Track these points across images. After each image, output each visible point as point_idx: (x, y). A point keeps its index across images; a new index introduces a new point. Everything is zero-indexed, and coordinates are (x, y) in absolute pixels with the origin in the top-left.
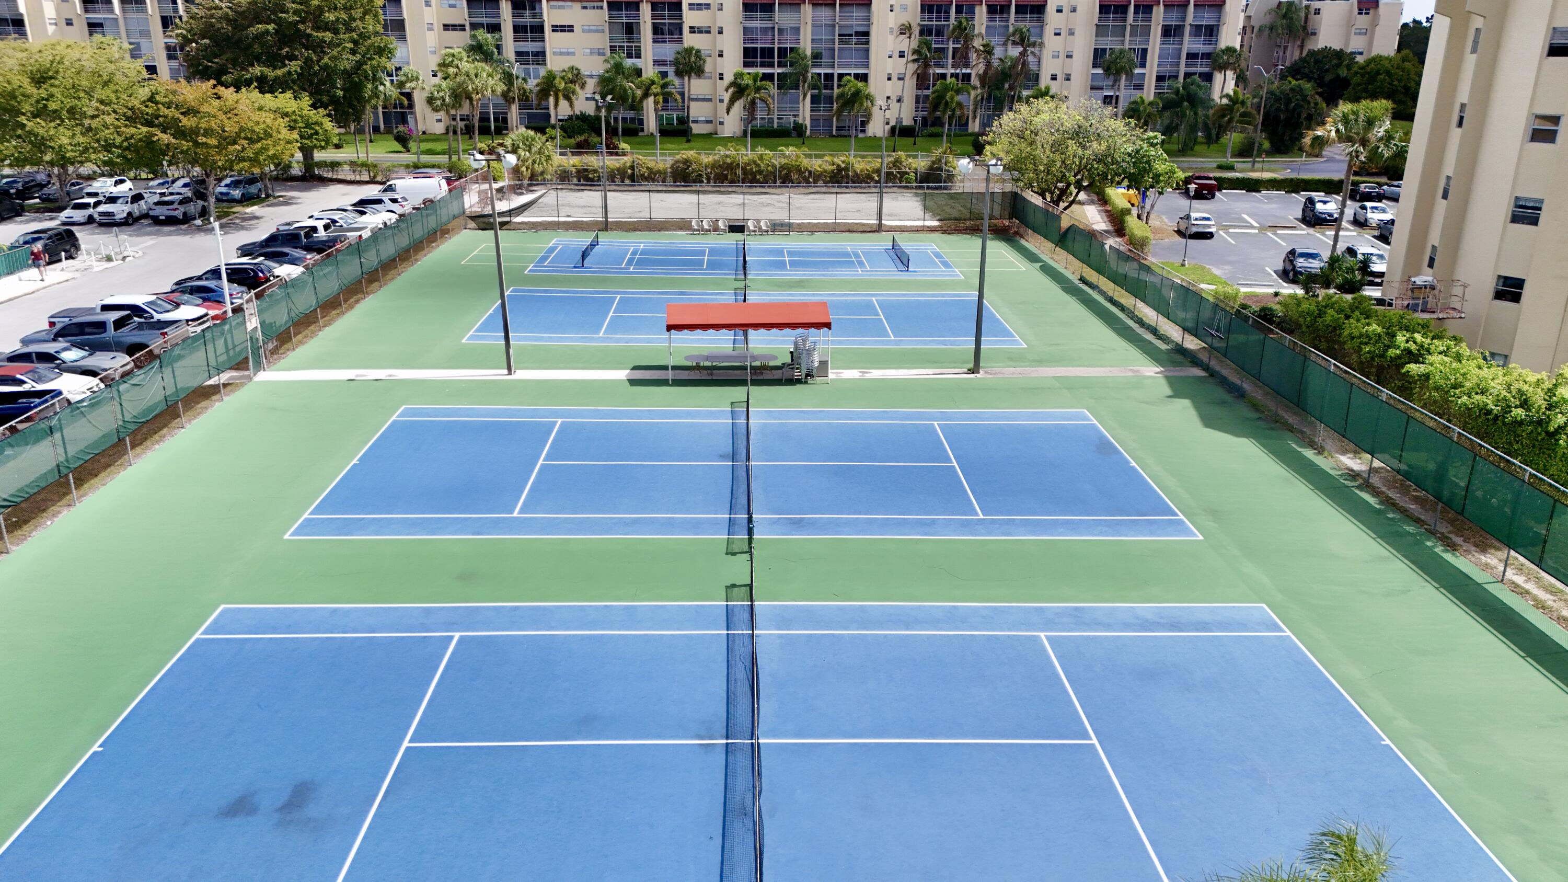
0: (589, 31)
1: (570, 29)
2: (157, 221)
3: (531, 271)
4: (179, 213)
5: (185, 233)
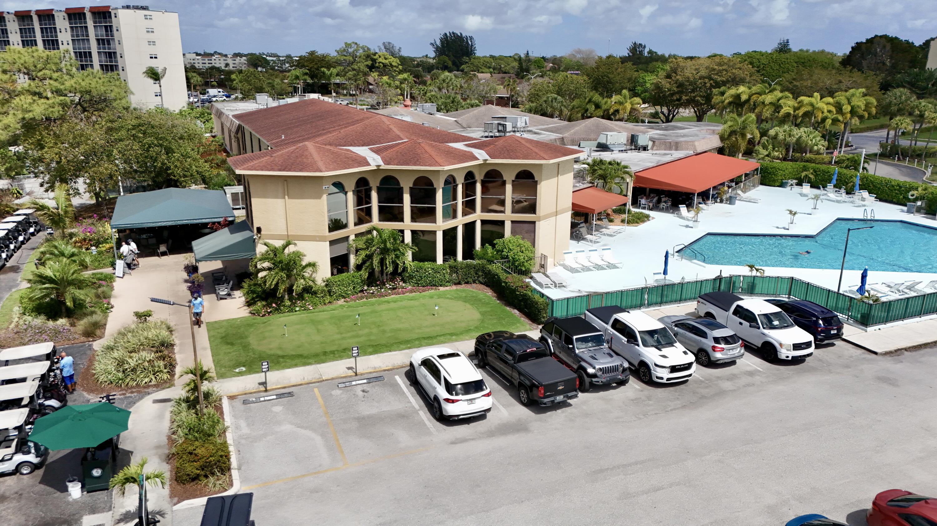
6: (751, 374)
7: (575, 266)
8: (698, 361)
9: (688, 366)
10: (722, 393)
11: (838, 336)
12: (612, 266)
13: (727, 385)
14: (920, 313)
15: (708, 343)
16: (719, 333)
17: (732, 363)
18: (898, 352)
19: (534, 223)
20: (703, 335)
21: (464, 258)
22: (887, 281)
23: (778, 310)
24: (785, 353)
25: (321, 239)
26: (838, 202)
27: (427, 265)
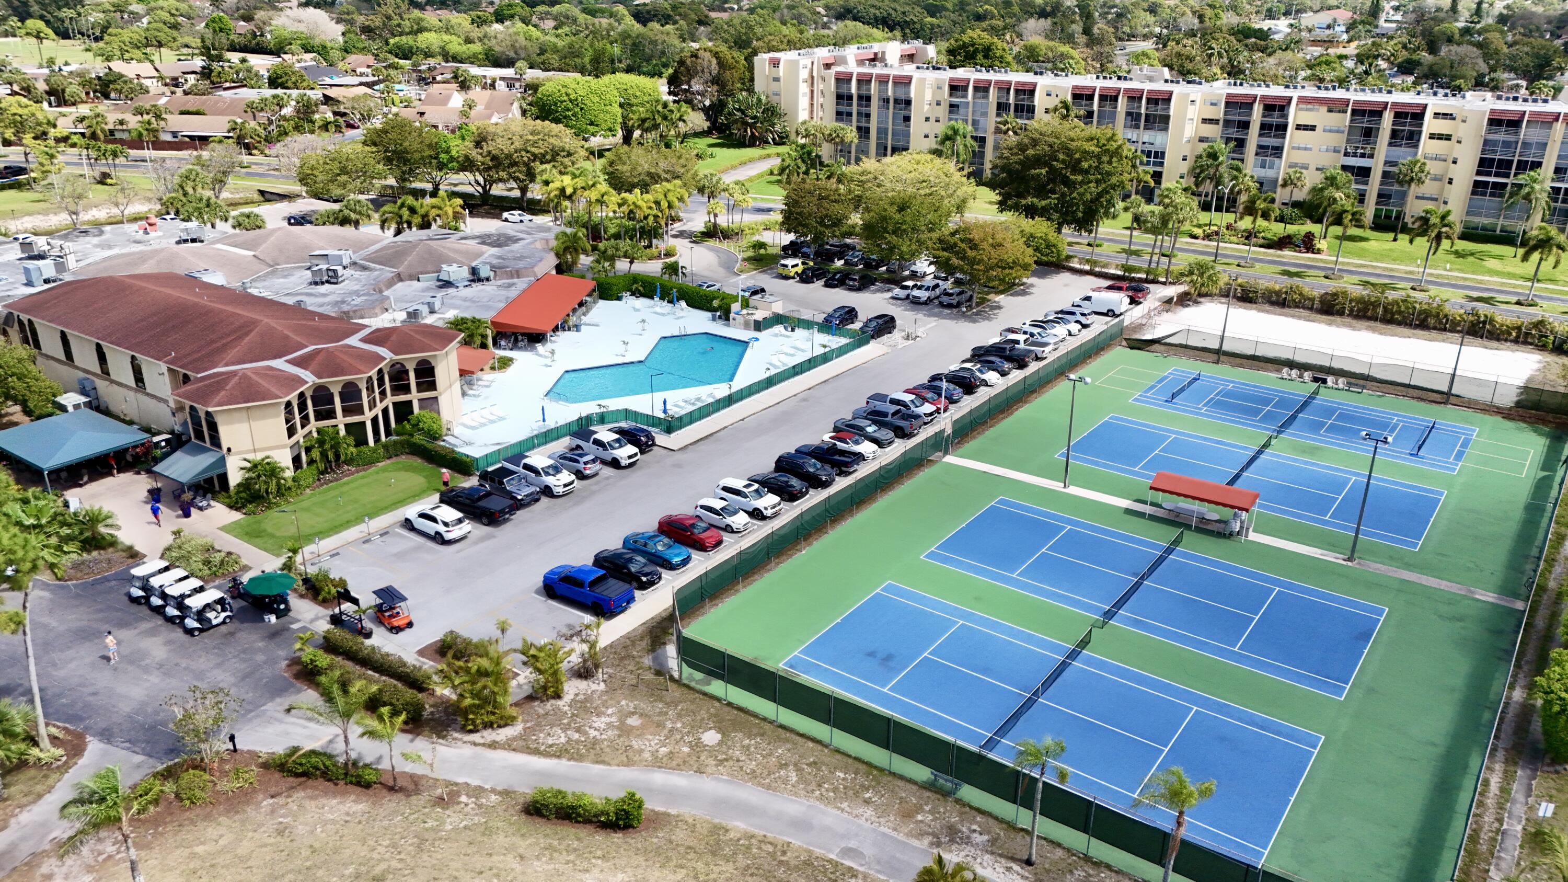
0: (1330, 131)
1: (1313, 128)
2: (941, 305)
3: (1136, 400)
4: (955, 302)
5: (955, 318)
6: (607, 478)
7: (474, 424)
8: (578, 478)
9: (572, 482)
10: (593, 493)
11: (654, 444)
12: (501, 419)
13: (594, 488)
14: (699, 419)
15: (581, 466)
16: (586, 459)
17: (596, 474)
18: (686, 447)
19: (436, 398)
20: (577, 461)
21: (387, 436)
22: (685, 397)
23: (617, 436)
24: (624, 462)
25: (284, 447)
26: (663, 315)
27: (363, 448)
